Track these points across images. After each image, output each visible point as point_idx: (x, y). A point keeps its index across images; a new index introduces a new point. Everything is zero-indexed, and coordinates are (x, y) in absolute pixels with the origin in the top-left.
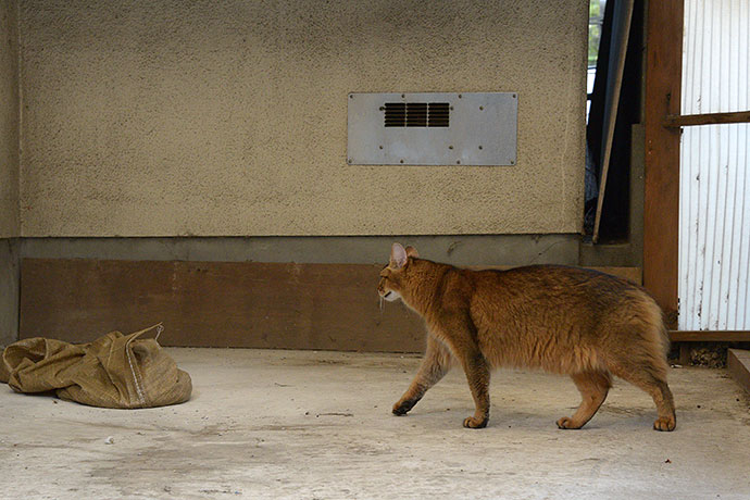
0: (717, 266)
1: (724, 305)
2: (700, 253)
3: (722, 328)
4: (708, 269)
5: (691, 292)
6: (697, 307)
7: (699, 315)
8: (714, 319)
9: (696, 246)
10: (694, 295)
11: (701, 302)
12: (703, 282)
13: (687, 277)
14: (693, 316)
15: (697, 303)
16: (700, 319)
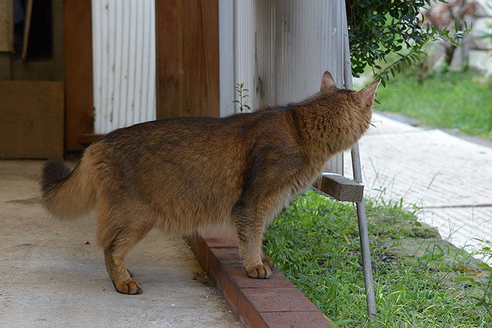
0: (124, 81)
1: (130, 112)
2: (111, 70)
4: (117, 83)
5: (104, 101)
6: (109, 114)
7: (111, 121)
9: (108, 64)
10: (106, 105)
11: (113, 110)
12: (113, 94)
13: (101, 89)
14: (106, 122)
15: (109, 111)
16: (112, 124)
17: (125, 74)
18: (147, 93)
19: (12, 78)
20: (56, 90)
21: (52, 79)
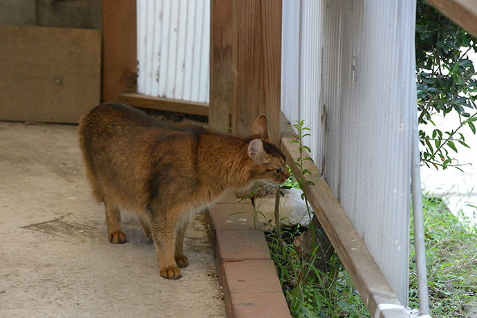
0: (173, 33)
1: (180, 73)
2: (157, 17)
3: (178, 97)
4: (165, 35)
5: (149, 56)
6: (155, 73)
7: (158, 80)
8: (171, 86)
9: (154, 10)
10: (152, 60)
11: (159, 67)
12: (160, 48)
13: (146, 40)
14: (151, 81)
15: (156, 68)
16: (158, 85)
17: (174, 26)
18: (201, 53)
19: (38, 23)
20: (91, 40)
21: (87, 26)
